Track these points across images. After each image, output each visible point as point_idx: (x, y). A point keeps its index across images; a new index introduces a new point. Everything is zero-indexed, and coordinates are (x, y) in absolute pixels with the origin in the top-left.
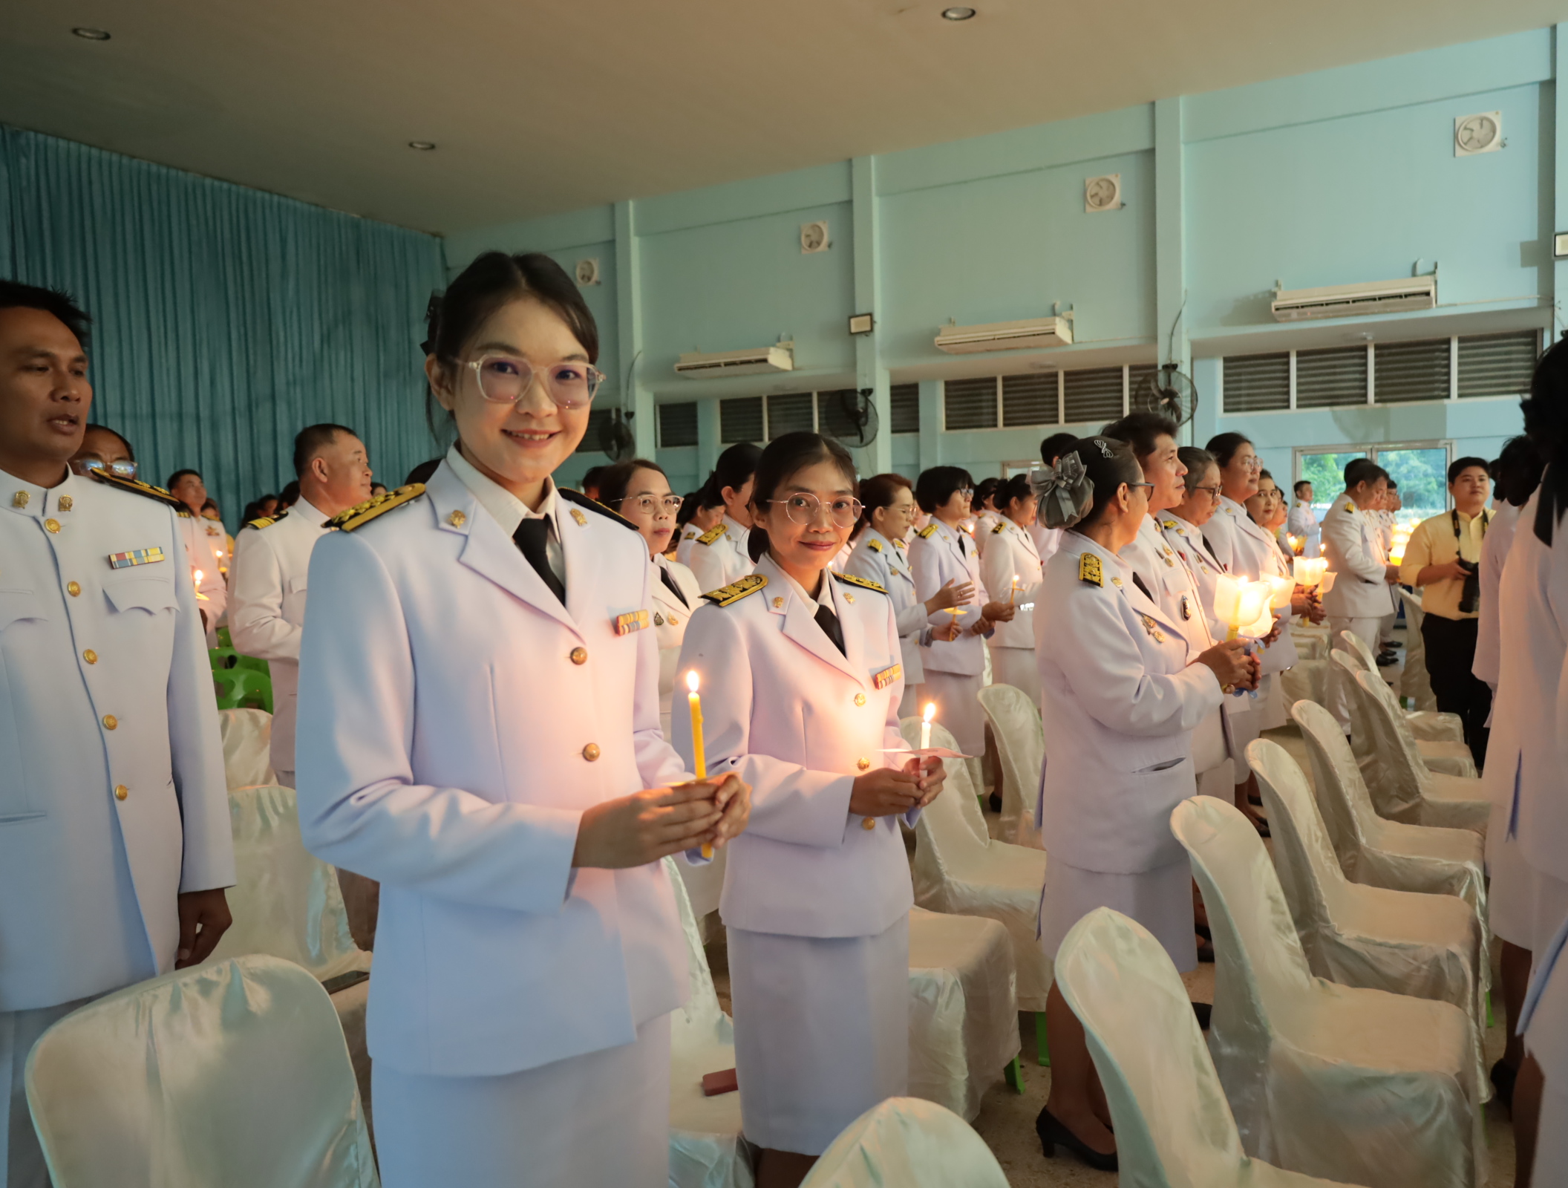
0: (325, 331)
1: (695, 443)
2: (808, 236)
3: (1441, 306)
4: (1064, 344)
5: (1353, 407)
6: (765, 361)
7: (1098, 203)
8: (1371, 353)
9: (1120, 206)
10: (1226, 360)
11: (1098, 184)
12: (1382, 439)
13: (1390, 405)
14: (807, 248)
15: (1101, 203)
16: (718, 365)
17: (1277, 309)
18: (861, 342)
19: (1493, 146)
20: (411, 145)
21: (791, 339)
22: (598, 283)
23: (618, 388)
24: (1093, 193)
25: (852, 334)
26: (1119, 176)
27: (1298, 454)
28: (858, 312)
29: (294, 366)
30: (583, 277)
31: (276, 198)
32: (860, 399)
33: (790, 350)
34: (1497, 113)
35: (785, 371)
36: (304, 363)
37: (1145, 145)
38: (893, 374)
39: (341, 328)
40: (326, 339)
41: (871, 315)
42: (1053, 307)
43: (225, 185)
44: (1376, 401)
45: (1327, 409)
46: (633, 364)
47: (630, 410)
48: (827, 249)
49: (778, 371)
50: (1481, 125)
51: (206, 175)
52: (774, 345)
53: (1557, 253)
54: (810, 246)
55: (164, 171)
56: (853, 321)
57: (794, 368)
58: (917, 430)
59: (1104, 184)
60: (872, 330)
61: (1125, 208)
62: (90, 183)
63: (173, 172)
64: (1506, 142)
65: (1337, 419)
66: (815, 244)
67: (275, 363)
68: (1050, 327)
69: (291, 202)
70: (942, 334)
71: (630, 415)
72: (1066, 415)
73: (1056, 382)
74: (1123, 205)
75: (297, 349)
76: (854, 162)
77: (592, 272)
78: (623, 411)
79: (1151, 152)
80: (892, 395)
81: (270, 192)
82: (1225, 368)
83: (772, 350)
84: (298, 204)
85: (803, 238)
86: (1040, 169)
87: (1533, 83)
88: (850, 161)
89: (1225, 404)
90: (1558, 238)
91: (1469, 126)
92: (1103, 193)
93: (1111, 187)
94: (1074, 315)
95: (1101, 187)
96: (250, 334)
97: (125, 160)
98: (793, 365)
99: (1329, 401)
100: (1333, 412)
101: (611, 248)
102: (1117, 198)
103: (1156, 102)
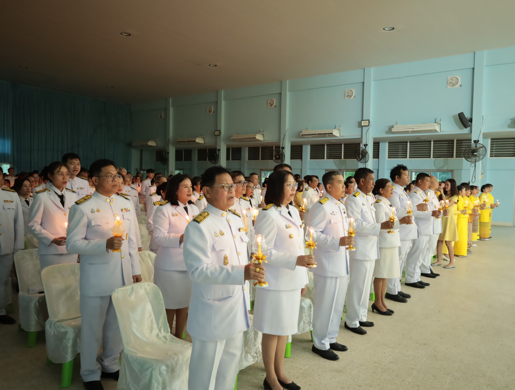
1: (191, 160)
2: (209, 109)
3: (341, 136)
4: (260, 141)
5: (338, 160)
6: (194, 141)
7: (270, 105)
8: (343, 146)
10: (311, 145)
11: (271, 101)
12: (344, 169)
13: (347, 160)
15: (271, 105)
17: (302, 135)
18: (218, 137)
19: (352, 97)
21: (204, 135)
22: (164, 118)
24: (269, 103)
25: (215, 135)
26: (275, 99)
27: (326, 171)
28: (217, 130)
32: (217, 152)
33: (204, 138)
34: (354, 89)
35: (203, 144)
38: (228, 145)
39: (99, 128)
40: (94, 131)
41: (220, 131)
42: (260, 131)
44: (344, 158)
45: (332, 160)
46: (169, 140)
48: (213, 113)
49: (199, 144)
50: (351, 92)
53: (362, 125)
56: (216, 132)
57: (204, 143)
58: (240, 160)
60: (221, 134)
61: (276, 107)
64: (355, 97)
65: (334, 162)
66: (210, 112)
67: (80, 137)
68: (255, 137)
77: (162, 116)
78: (167, 152)
79: (281, 93)
83: (197, 138)
85: (208, 110)
87: (361, 82)
88: (218, 91)
90: (362, 121)
91: (348, 92)
92: (272, 103)
94: (264, 133)
98: (204, 142)
99: (333, 158)
100: (334, 160)
101: (166, 110)
102: (274, 104)
103: (282, 82)
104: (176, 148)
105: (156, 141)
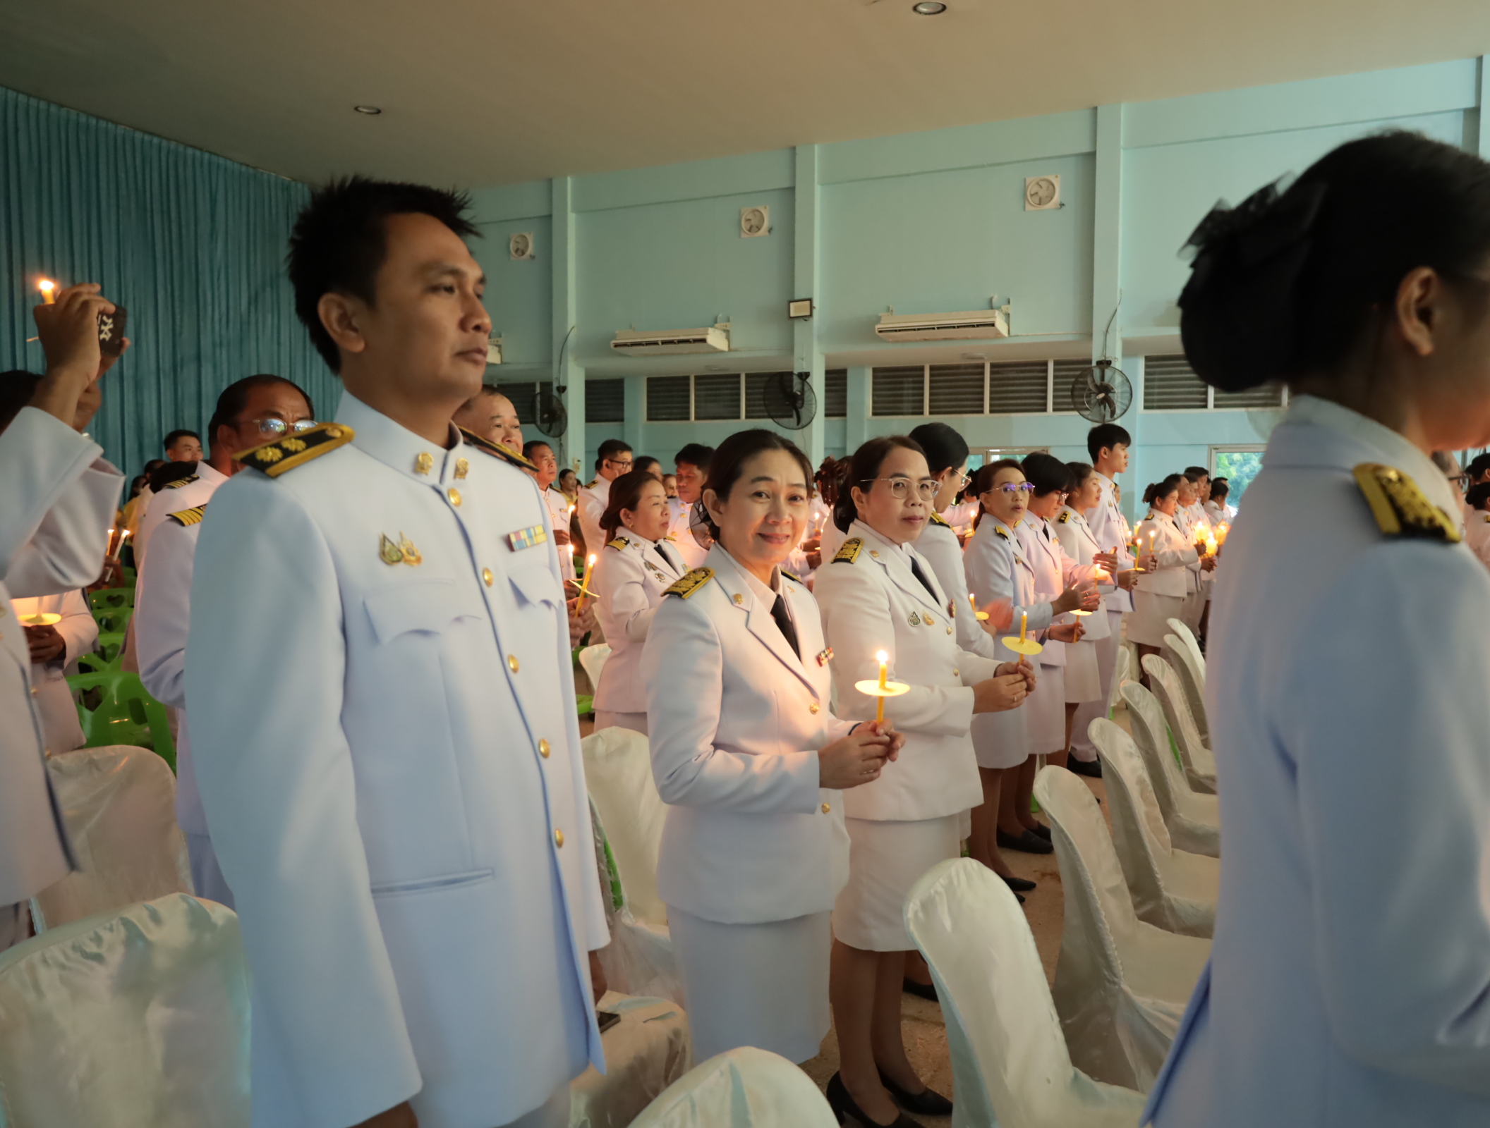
0: (253, 293)
1: (622, 420)
2: (748, 220)
4: (1003, 337)
5: (1268, 409)
6: (704, 341)
7: (1038, 202)
9: (1059, 207)
10: (1148, 359)
11: (1038, 183)
14: (747, 232)
15: (1041, 202)
16: (656, 343)
18: (799, 327)
20: (356, 109)
21: (728, 320)
22: (532, 257)
23: (550, 362)
24: (1033, 192)
25: (790, 318)
26: (1059, 177)
27: (1213, 451)
28: (797, 297)
29: (220, 329)
30: (517, 251)
31: (206, 156)
32: (796, 381)
33: (727, 332)
35: (722, 352)
36: (231, 325)
37: (1086, 148)
38: (828, 358)
39: (268, 289)
40: (254, 301)
41: (810, 300)
42: (991, 300)
43: (156, 140)
45: (1243, 410)
46: (566, 339)
47: (562, 384)
48: (767, 233)
49: (716, 351)
51: (136, 129)
52: (712, 326)
54: (750, 230)
55: (93, 121)
56: (792, 305)
57: (730, 350)
59: (1043, 184)
60: (811, 315)
61: (1063, 207)
62: (17, 130)
63: (102, 124)
65: (1252, 419)
66: (754, 229)
67: (202, 324)
68: (990, 320)
69: (222, 161)
70: (882, 322)
71: (562, 389)
72: (991, 405)
73: (983, 373)
74: (1062, 205)
75: (224, 309)
76: (798, 150)
77: (527, 246)
78: (555, 385)
79: (1092, 156)
80: (827, 379)
81: (201, 150)
82: (1147, 366)
83: (710, 330)
84: (229, 163)
85: (743, 222)
86: (983, 166)
87: (1458, 110)
88: (794, 148)
89: (1146, 401)
92: (1042, 193)
93: (1051, 187)
94: (1011, 309)
95: (1041, 187)
96: (177, 293)
97: (53, 109)
98: (729, 346)
99: (1244, 402)
100: (1249, 413)
101: (547, 223)
102: (1057, 198)
103: (1099, 108)
104: (587, 372)
105: (499, 346)
